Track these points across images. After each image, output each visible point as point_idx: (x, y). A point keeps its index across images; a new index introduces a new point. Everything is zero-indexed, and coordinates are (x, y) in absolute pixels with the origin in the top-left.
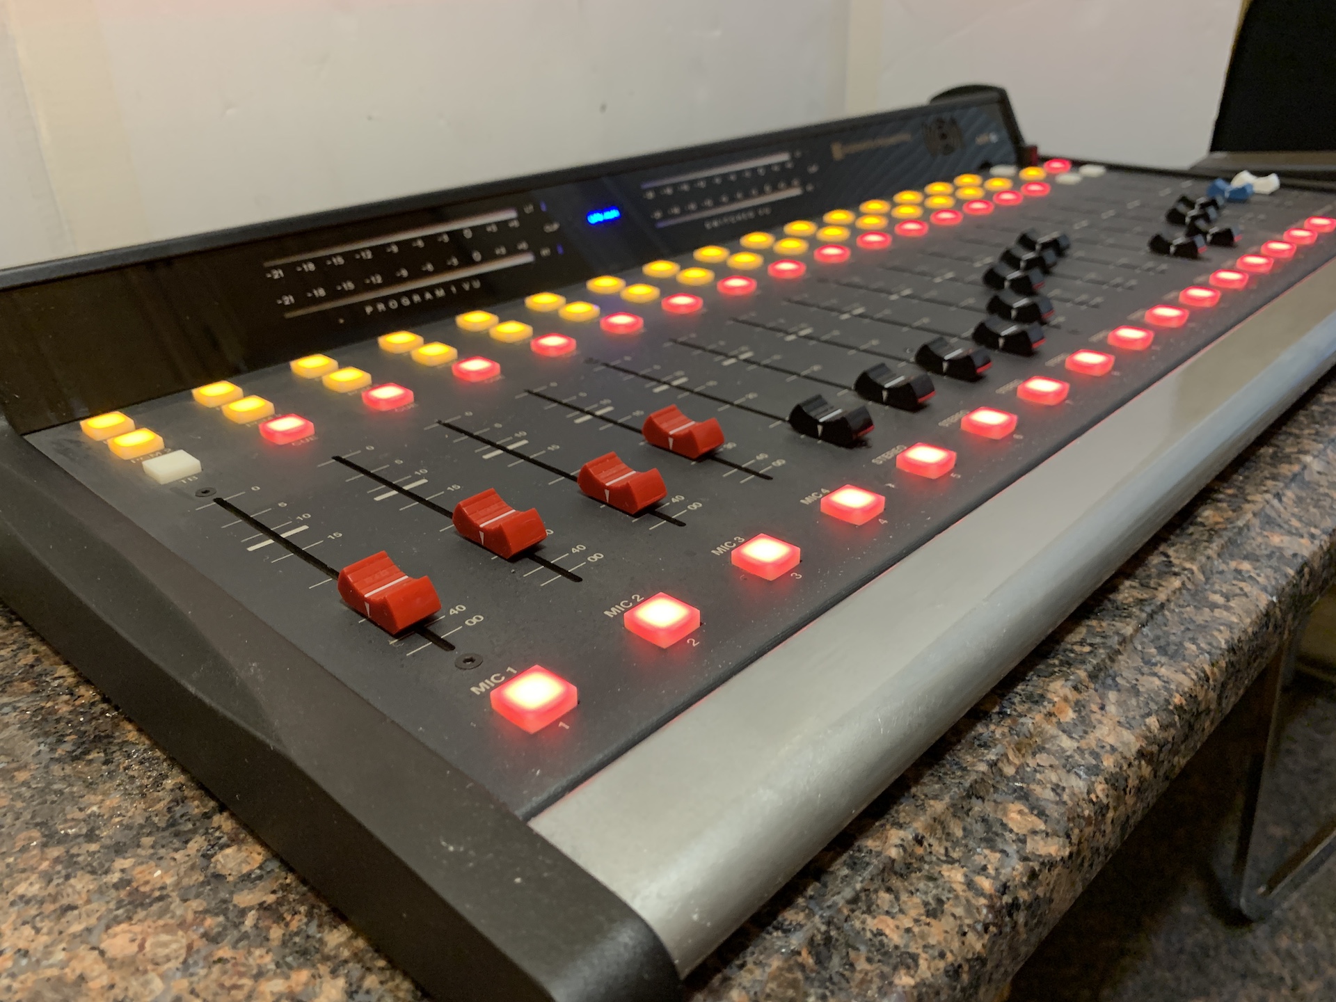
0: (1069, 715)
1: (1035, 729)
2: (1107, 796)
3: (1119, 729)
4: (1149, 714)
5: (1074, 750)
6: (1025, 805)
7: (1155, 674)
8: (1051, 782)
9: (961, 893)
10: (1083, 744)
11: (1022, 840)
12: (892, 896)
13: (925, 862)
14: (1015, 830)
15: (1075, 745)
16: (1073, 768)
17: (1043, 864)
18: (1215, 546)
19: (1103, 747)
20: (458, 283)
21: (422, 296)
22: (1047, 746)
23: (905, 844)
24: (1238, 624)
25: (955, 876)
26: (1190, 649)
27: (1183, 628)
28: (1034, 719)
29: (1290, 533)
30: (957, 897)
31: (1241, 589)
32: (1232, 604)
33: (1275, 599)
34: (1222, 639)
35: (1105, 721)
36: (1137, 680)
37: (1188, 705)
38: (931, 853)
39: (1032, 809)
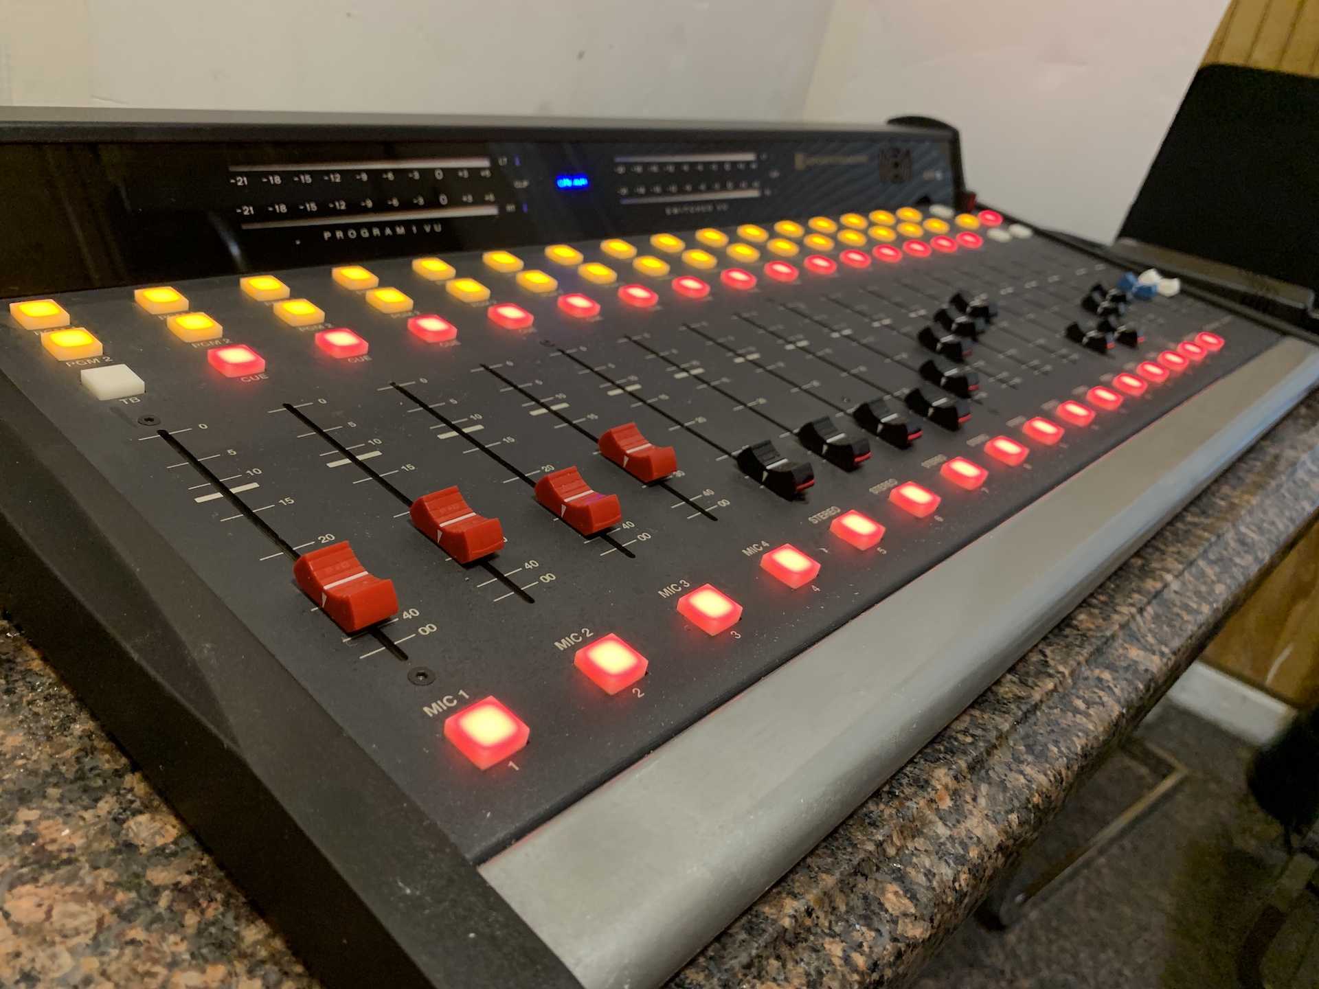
0: (947, 803)
1: (918, 813)
2: (968, 885)
3: (986, 822)
4: (1012, 811)
5: (947, 838)
6: (900, 886)
7: (1021, 772)
8: (925, 867)
9: (839, 968)
10: (955, 832)
11: (894, 921)
12: (780, 963)
13: (811, 933)
14: (890, 910)
15: (948, 833)
16: (945, 855)
17: (908, 945)
18: (1086, 652)
19: (971, 838)
20: (420, 223)
21: (382, 231)
22: (925, 831)
23: (797, 914)
24: (1093, 732)
25: (835, 949)
26: (1052, 751)
27: (1049, 728)
28: (918, 804)
29: (1145, 649)
30: (835, 971)
31: (1100, 697)
32: (1091, 711)
33: (1124, 711)
34: (1079, 744)
35: (975, 812)
36: (1006, 776)
37: (1043, 804)
38: (817, 925)
39: (906, 891)
